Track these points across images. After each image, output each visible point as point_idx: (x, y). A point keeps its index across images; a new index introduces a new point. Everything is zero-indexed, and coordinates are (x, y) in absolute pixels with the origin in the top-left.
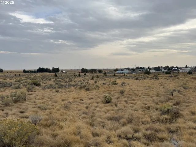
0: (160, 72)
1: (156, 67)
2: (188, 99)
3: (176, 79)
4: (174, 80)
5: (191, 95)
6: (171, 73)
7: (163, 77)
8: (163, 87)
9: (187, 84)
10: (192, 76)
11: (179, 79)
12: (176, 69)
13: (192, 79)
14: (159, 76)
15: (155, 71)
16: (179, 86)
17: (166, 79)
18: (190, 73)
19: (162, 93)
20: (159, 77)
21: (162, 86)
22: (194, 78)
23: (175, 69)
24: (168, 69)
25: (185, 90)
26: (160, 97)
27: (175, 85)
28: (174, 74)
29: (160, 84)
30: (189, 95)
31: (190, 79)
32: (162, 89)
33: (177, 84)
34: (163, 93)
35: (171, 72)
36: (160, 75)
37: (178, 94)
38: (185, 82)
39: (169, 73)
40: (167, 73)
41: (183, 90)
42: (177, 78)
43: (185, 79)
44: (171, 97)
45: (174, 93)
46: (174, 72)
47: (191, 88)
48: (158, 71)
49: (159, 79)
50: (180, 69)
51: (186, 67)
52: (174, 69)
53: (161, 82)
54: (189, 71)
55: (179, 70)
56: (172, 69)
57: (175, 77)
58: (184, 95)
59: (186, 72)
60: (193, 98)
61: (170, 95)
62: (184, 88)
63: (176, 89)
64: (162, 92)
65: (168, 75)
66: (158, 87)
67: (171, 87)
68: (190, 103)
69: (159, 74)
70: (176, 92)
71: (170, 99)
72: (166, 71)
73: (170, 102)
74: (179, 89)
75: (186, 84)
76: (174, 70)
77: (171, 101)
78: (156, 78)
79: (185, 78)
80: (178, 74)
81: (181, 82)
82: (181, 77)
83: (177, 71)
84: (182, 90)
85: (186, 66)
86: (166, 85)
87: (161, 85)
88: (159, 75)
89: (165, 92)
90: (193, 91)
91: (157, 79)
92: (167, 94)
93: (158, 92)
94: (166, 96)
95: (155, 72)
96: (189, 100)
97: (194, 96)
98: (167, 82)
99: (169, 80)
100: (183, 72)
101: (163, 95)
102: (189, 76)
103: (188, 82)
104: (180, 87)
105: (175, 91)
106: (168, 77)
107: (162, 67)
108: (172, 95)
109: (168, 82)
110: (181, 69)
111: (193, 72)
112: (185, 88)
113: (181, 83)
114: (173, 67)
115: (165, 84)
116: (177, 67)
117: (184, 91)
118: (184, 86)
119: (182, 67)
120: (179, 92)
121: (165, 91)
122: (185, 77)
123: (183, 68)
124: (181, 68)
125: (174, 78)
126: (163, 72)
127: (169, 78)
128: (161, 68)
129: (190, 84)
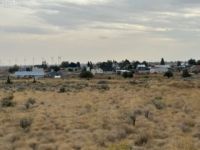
0: (113, 74)
1: (104, 63)
2: (164, 130)
3: (144, 89)
4: (139, 90)
5: (170, 120)
6: (134, 75)
7: (117, 85)
8: (118, 107)
9: (164, 97)
10: (172, 82)
11: (148, 87)
12: (144, 66)
13: (173, 88)
14: (109, 83)
15: (102, 72)
16: (148, 103)
17: (123, 88)
18: (168, 75)
19: (113, 120)
20: (109, 85)
21: (115, 105)
22: (176, 86)
23: (141, 66)
24: (127, 66)
25: (158, 110)
26: (109, 129)
27: (140, 100)
28: (139, 78)
29: (111, 101)
30: (166, 120)
31: (168, 88)
32: (115, 111)
33: (144, 99)
34: (117, 120)
35: (134, 73)
36: (112, 81)
37: (146, 119)
38: (158, 94)
39: (131, 76)
40: (126, 75)
41: (155, 110)
42: (145, 87)
43: (159, 88)
44: (132, 127)
45: (137, 119)
46: (140, 74)
47: (170, 106)
48: (109, 70)
49: (109, 88)
50: (150, 66)
51: (163, 63)
52: (139, 66)
53: (113, 96)
54: (167, 70)
55: (149, 69)
56: (135, 67)
57: (140, 83)
58: (156, 122)
59: (162, 72)
60: (173, 126)
61: (129, 123)
62: (157, 106)
63: (142, 110)
64: (114, 118)
65: (128, 80)
66: (106, 108)
67: (132, 106)
68: (167, 137)
69: (110, 78)
70: (141, 117)
71: (129, 132)
72: (124, 71)
73: (130, 139)
74: (147, 108)
75: (160, 98)
76: (140, 68)
77: (131, 135)
78: (103, 88)
79: (159, 86)
80: (147, 76)
81: (151, 94)
82: (152, 85)
83: (146, 71)
84: (152, 112)
85: (163, 60)
86: (123, 102)
87: (114, 102)
88: (109, 80)
89: (119, 118)
90: (173, 113)
91: (105, 88)
92: (125, 121)
93: (107, 117)
94: (120, 126)
95: (101, 74)
96: (164, 132)
97: (174, 123)
98: (125, 96)
99: (129, 91)
100: (156, 73)
101: (117, 124)
102: (168, 82)
103: (165, 93)
104: (150, 105)
105: (139, 113)
106: (127, 84)
107: (115, 62)
108: (134, 124)
109: (128, 94)
110: (153, 67)
111: (174, 74)
112: (159, 107)
113: (151, 96)
114: (138, 63)
115: (122, 99)
116: (144, 63)
117: (157, 113)
118: (158, 102)
119: (154, 62)
120: (147, 116)
121: (120, 115)
122: (160, 84)
123: (157, 64)
124: (153, 65)
125: (140, 86)
126: (119, 73)
127: (130, 86)
128: (114, 65)
129: (169, 99)
